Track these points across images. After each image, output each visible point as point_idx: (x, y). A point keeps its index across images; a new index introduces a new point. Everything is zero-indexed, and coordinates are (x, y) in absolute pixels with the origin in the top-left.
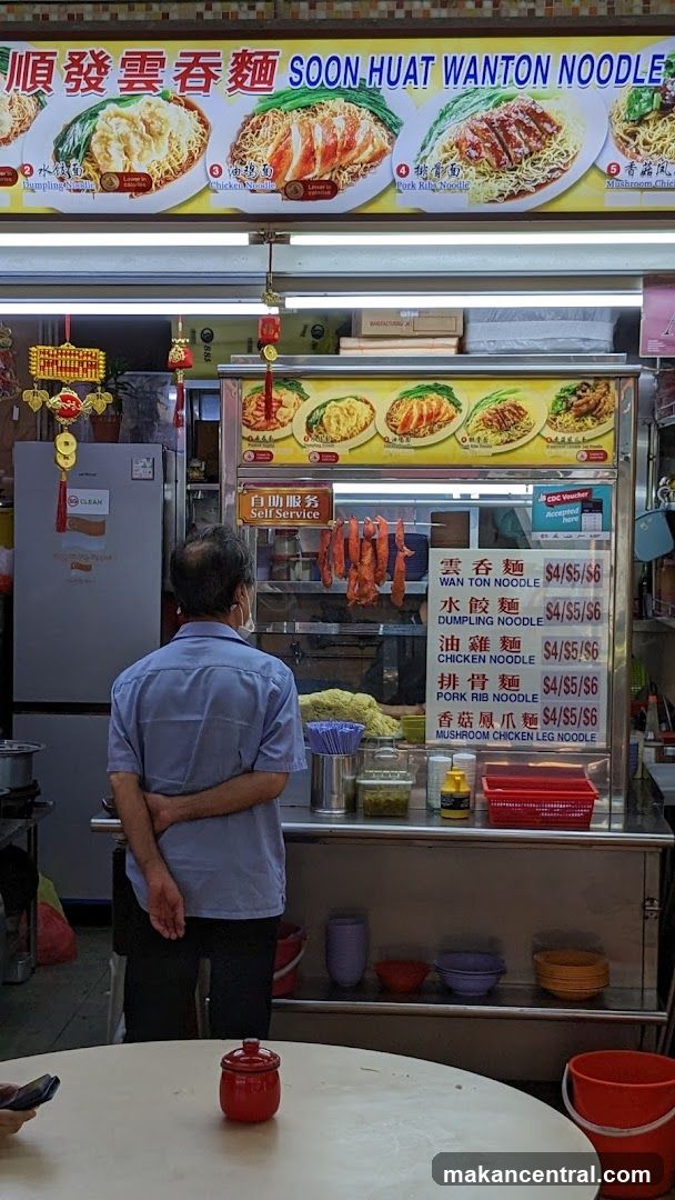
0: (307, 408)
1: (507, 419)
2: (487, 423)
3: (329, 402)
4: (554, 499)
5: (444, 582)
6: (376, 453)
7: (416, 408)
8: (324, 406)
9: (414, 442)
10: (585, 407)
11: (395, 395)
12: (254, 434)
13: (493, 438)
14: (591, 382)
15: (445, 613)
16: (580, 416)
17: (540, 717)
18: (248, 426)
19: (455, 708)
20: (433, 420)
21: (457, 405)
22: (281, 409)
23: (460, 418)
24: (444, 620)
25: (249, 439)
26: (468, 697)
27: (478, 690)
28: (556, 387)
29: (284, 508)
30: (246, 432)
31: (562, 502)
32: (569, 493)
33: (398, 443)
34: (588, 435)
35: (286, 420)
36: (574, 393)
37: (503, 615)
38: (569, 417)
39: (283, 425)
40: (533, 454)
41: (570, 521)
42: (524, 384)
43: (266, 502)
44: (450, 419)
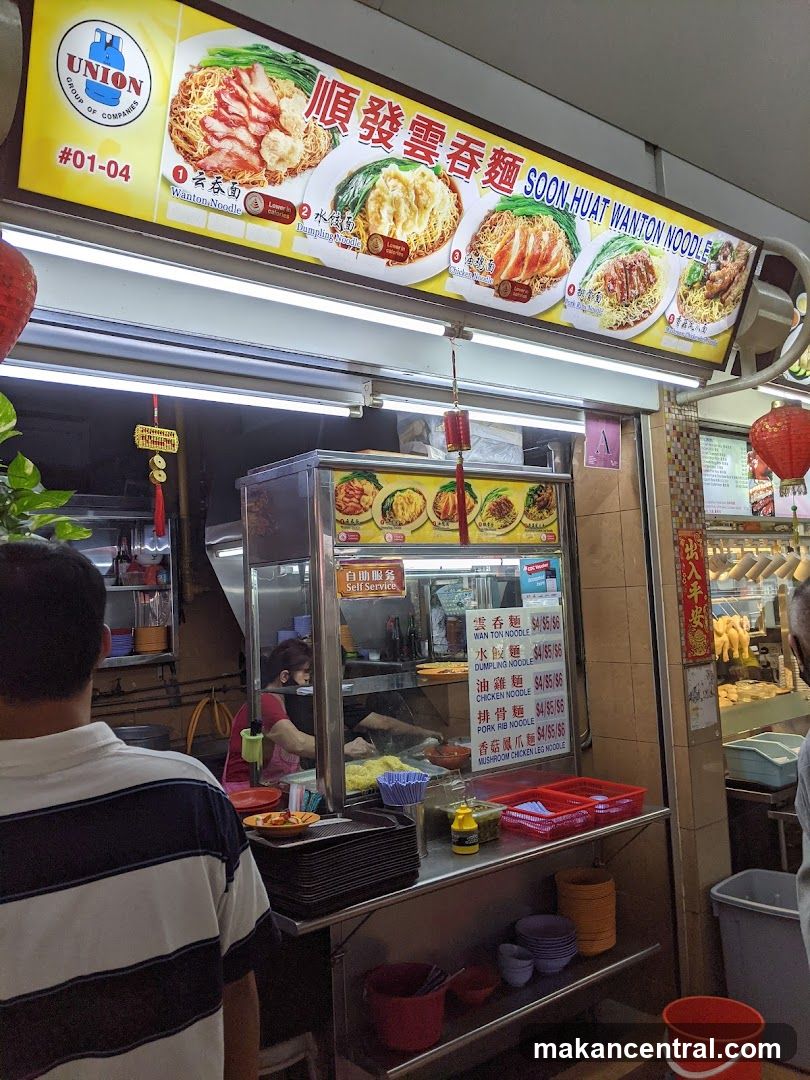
0: (381, 496)
1: (502, 510)
2: (492, 512)
3: (396, 492)
4: (532, 568)
5: (476, 636)
6: (429, 535)
7: (450, 499)
8: (393, 495)
9: (452, 526)
10: (542, 503)
11: (438, 489)
12: (346, 518)
13: (497, 524)
14: (544, 486)
15: (479, 662)
16: (541, 509)
17: (536, 736)
18: (340, 511)
19: (489, 737)
21: (475, 498)
22: (364, 497)
23: (477, 508)
24: (478, 667)
25: (341, 522)
26: (496, 727)
27: (501, 721)
28: (528, 486)
29: (372, 582)
30: (339, 516)
31: (536, 571)
32: (538, 564)
33: (441, 526)
34: (545, 522)
35: (367, 506)
36: (536, 493)
37: (513, 659)
38: (533, 510)
39: (366, 511)
40: (521, 536)
41: (539, 584)
42: (510, 484)
43: (357, 577)
44: (472, 508)
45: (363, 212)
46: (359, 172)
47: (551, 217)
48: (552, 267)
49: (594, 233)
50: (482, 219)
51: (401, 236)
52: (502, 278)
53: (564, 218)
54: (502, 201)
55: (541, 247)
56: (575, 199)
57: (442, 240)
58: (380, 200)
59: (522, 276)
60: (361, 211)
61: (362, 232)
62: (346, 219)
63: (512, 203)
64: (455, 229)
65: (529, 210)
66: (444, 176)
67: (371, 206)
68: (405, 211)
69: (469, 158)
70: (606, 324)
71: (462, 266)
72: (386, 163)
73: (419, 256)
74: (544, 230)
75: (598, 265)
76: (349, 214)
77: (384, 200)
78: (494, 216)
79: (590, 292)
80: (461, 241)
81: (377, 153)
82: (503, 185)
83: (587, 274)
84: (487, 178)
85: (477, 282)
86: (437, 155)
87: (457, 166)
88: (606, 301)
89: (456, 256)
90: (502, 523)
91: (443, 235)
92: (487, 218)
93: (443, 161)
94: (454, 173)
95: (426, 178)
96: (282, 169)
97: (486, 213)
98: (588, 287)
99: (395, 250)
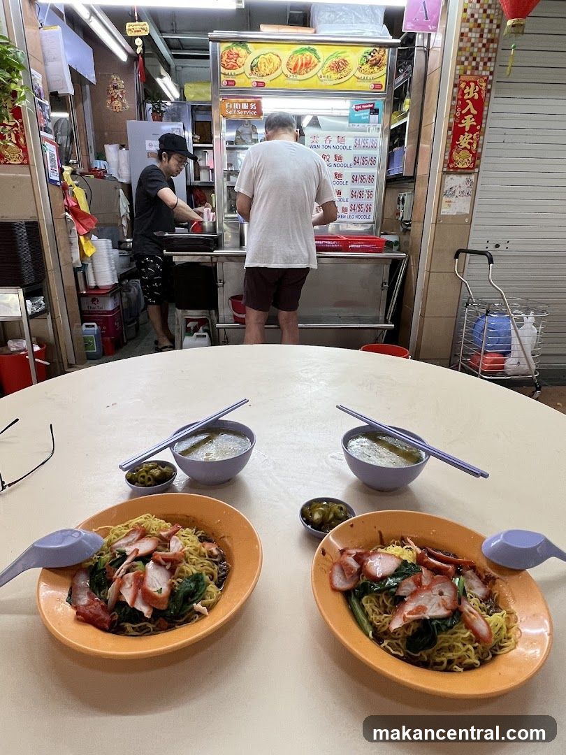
0: (251, 58)
1: (339, 66)
2: (331, 68)
3: (261, 55)
4: (359, 107)
6: (282, 83)
7: (300, 59)
8: (259, 57)
9: (299, 77)
10: (374, 62)
11: (290, 53)
12: (227, 72)
13: (334, 76)
14: (378, 49)
16: (372, 66)
17: (349, 208)
18: (224, 67)
20: (307, 65)
21: (318, 58)
22: (239, 58)
23: (320, 65)
25: (224, 74)
28: (364, 50)
29: (241, 110)
30: (223, 70)
31: (362, 109)
32: (365, 105)
33: (292, 77)
34: (375, 76)
35: (241, 65)
36: (370, 54)
37: (336, 163)
38: (367, 66)
39: (240, 67)
40: (352, 84)
41: (365, 118)
42: (348, 49)
43: (233, 106)
44: (316, 65)
90: (339, 76)
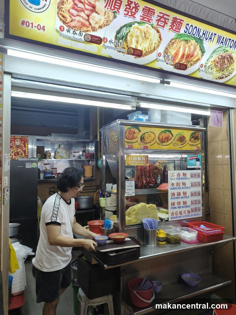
0: (140, 134)
1: (182, 139)
2: (178, 140)
3: (145, 133)
4: (191, 158)
5: (171, 179)
6: (156, 147)
7: (164, 135)
8: (144, 134)
9: (164, 144)
10: (196, 137)
11: (160, 132)
12: (128, 141)
13: (180, 144)
14: (196, 132)
15: (172, 187)
16: (195, 139)
17: (191, 211)
18: (127, 138)
19: (174, 211)
20: (168, 139)
21: (172, 135)
22: (135, 134)
23: (173, 138)
24: (171, 189)
25: (127, 142)
26: (177, 208)
27: (179, 206)
28: (191, 132)
29: (137, 161)
30: (126, 140)
31: (193, 159)
32: (193, 157)
33: (161, 144)
34: (197, 143)
35: (136, 137)
36: (194, 134)
37: (183, 187)
38: (193, 139)
39: (135, 138)
40: (187, 147)
41: (194, 163)
42: (185, 131)
43: (133, 159)
44: (171, 138)
45: (126, 40)
46: (124, 26)
47: (194, 41)
48: (194, 58)
49: (210, 46)
50: (169, 42)
51: (139, 48)
52: (176, 62)
53: (199, 41)
54: (176, 35)
55: (190, 51)
56: (203, 34)
57: (154, 49)
58: (132, 36)
59: (183, 61)
60: (125, 40)
61: (126, 47)
62: (120, 43)
63: (180, 36)
64: (159, 46)
65: (186, 38)
66: (155, 27)
67: (129, 38)
68: (141, 39)
69: (164, 20)
70: (215, 77)
71: (162, 58)
72: (133, 23)
73: (146, 55)
74: (192, 45)
75: (212, 57)
76: (121, 41)
77: (133, 36)
78: (173, 41)
79: (209, 66)
80: (161, 49)
81: (130, 20)
82: (176, 30)
83: (208, 60)
84: (171, 27)
85: (167, 64)
86: (152, 20)
87: (159, 24)
88: (215, 69)
89: (159, 55)
90: (182, 143)
91: (154, 48)
92: (171, 41)
93: (154, 22)
94: (158, 26)
95: (148, 28)
96: (97, 26)
97: (170, 40)
98: (208, 65)
99: (138, 53)
